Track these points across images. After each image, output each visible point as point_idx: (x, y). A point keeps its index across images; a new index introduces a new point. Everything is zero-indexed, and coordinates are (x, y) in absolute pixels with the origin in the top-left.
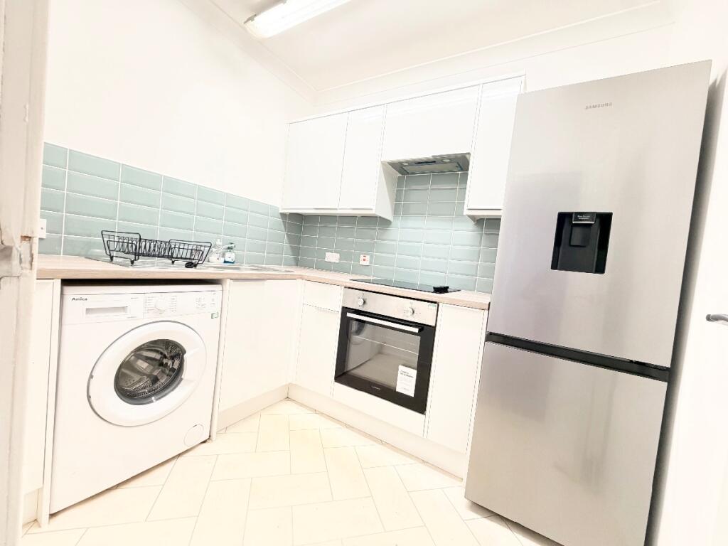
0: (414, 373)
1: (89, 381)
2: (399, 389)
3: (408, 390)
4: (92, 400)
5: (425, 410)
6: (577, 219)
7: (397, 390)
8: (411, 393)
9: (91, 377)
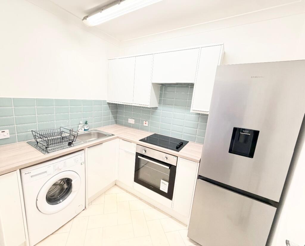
0: (167, 183)
1: (36, 201)
2: (161, 189)
3: (165, 190)
4: (39, 208)
5: (172, 198)
6: (242, 132)
7: (160, 189)
8: (166, 191)
9: (37, 200)
